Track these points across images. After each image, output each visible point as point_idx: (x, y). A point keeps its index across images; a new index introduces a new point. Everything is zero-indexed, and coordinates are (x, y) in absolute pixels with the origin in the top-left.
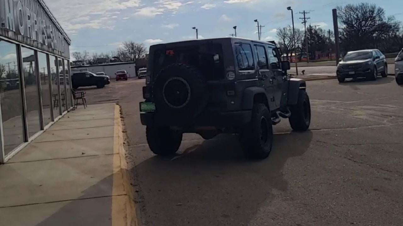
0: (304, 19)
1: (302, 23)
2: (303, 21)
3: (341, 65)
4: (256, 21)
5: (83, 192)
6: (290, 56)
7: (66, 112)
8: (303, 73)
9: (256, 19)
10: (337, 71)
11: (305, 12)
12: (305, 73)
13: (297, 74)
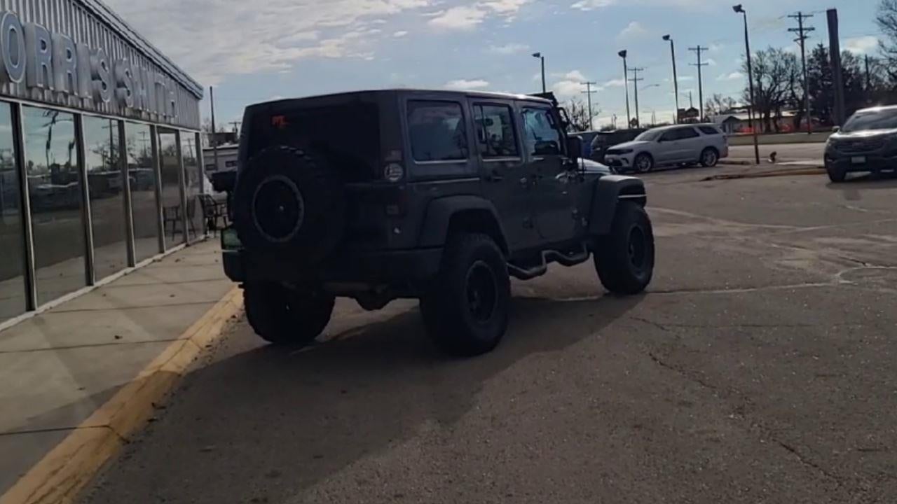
0: (799, 32)
1: (795, 40)
2: (798, 37)
3: (834, 142)
4: (666, 38)
5: (30, 419)
6: (773, 118)
7: (183, 245)
8: (773, 159)
9: (666, 34)
10: (826, 156)
11: (802, 14)
12: (776, 157)
13: (758, 162)
